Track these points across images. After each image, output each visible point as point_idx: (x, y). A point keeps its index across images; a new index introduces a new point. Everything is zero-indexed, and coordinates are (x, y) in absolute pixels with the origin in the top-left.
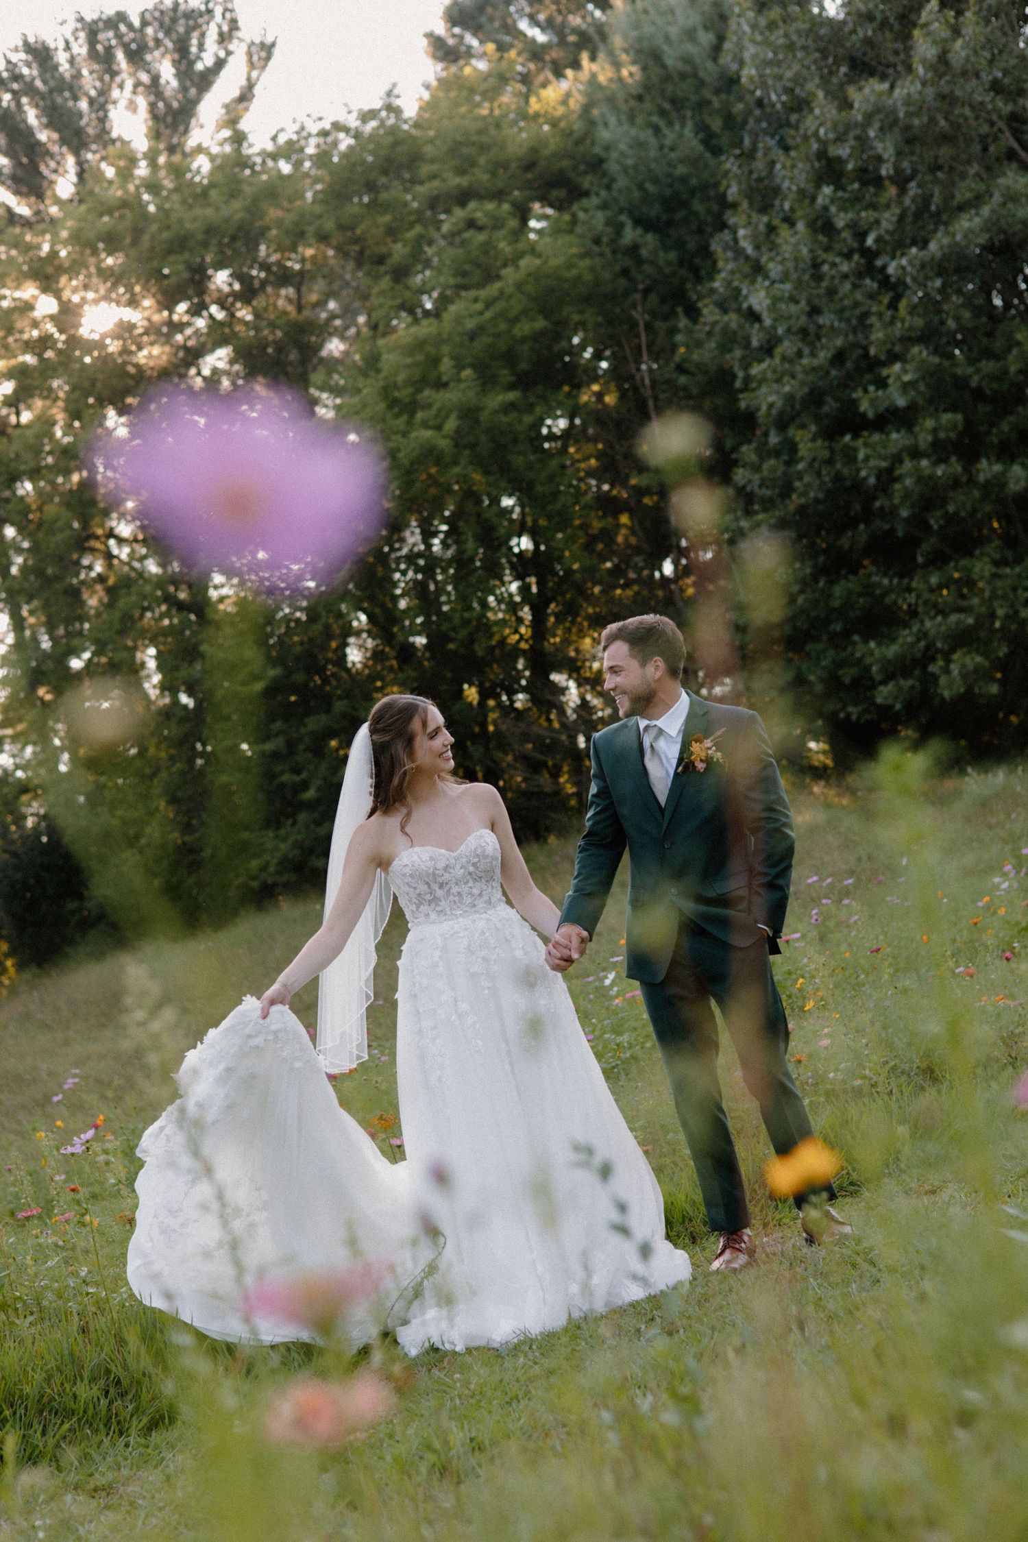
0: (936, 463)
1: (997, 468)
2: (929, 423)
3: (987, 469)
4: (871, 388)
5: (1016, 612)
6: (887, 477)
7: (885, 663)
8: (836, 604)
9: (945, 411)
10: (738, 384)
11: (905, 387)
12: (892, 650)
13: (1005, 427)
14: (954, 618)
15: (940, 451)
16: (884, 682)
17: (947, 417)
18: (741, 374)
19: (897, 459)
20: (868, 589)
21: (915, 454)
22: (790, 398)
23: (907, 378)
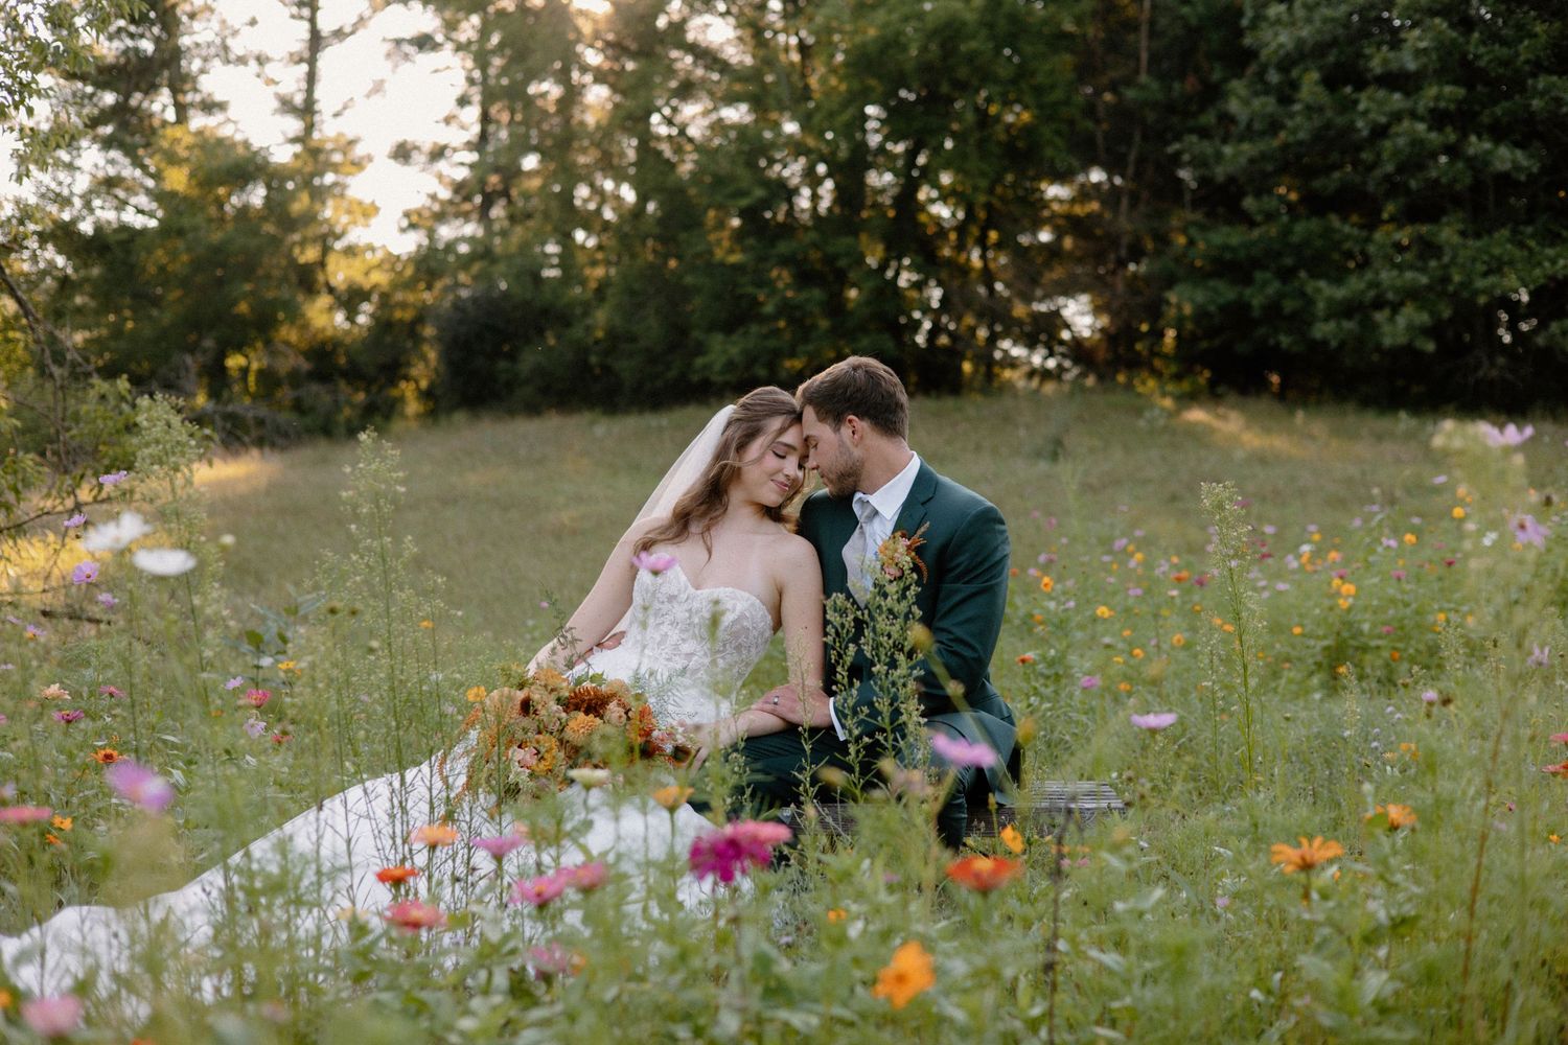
0: (1430, 129)
1: (1487, 145)
2: (1433, 91)
3: (1477, 145)
4: (1385, 48)
5: (1471, 282)
6: (1380, 132)
7: (1330, 301)
8: (1295, 239)
9: (1448, 83)
10: (1245, 22)
11: (1418, 53)
12: (1340, 293)
13: (1498, 111)
14: (1409, 275)
15: (1438, 118)
16: (1327, 319)
17: (1448, 89)
18: (1249, 13)
19: (1397, 117)
20: (1328, 231)
21: (1414, 115)
22: (1300, 42)
23: (1423, 45)
